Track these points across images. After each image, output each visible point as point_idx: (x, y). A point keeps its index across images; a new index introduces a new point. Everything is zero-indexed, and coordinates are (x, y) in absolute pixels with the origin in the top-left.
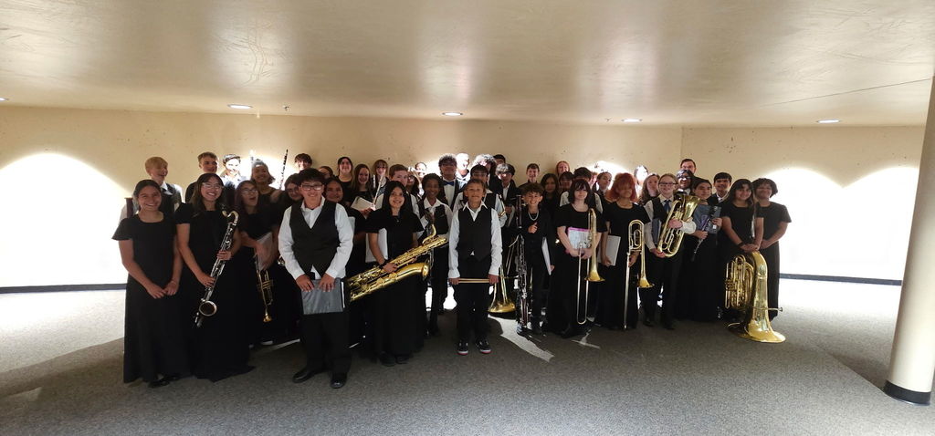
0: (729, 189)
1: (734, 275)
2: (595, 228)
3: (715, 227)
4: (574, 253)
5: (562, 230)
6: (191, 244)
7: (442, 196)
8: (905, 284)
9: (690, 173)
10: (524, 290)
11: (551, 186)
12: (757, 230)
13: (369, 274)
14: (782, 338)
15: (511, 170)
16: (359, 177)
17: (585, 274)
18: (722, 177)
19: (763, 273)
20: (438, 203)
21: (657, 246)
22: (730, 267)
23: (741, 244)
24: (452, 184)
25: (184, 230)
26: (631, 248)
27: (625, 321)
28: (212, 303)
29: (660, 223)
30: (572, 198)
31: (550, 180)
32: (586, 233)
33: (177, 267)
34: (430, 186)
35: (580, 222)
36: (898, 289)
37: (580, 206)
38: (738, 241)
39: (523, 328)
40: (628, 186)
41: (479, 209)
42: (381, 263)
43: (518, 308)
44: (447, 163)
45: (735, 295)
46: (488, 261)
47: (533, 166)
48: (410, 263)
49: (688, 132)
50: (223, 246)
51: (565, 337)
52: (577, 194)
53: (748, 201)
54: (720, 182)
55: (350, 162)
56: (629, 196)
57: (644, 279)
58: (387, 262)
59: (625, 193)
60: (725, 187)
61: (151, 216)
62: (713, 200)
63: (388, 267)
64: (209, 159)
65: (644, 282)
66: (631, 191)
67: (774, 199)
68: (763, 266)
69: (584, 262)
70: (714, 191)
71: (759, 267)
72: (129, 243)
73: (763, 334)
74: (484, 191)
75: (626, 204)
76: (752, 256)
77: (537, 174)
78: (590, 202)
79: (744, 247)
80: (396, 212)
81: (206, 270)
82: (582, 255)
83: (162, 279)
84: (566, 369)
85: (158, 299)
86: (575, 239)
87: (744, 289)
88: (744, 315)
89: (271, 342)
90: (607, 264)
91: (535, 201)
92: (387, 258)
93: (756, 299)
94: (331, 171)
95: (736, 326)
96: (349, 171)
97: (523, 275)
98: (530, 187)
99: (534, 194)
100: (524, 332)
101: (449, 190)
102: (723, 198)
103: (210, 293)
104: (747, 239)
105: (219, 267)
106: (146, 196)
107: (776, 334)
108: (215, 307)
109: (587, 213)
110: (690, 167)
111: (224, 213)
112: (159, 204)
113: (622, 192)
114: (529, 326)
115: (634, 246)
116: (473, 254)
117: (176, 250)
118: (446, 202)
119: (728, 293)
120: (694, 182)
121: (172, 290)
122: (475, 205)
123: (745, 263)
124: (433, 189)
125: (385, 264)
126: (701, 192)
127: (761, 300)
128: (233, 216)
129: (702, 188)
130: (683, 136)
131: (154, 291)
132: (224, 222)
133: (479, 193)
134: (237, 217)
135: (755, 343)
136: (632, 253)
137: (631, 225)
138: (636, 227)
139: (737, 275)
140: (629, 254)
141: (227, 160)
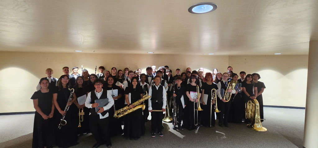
0: (245, 77)
1: (248, 107)
2: (199, 91)
3: (240, 90)
4: (192, 100)
5: (188, 92)
6: (58, 100)
7: (147, 81)
8: (307, 109)
9: (232, 72)
10: (175, 113)
11: (184, 77)
12: (255, 91)
13: (125, 108)
14: (266, 130)
15: (171, 71)
16: (119, 74)
17: (196, 108)
18: (242, 73)
19: (258, 106)
20: (145, 83)
21: (223, 98)
22: (246, 104)
23: (250, 96)
24: (151, 76)
25: (55, 96)
26: (212, 98)
27: (211, 124)
28: (65, 121)
29: (224, 90)
30: (191, 81)
31: (184, 75)
32: (196, 93)
33: (53, 108)
34: (143, 78)
35: (194, 89)
36: (304, 110)
37: (194, 84)
38: (249, 95)
39: (175, 127)
40: (210, 77)
41: (159, 86)
42: (128, 105)
43: (173, 119)
44: (149, 69)
45: (249, 114)
46: (162, 104)
47: (178, 70)
48: (139, 105)
49: (231, 57)
50: (69, 100)
51: (190, 130)
52: (192, 80)
53: (251, 81)
54: (241, 74)
55: (116, 69)
56: (211, 80)
57: (217, 109)
58: (130, 104)
59: (209, 79)
60: (244, 76)
61: (45, 91)
62: (239, 81)
63: (131, 106)
64: (66, 69)
65: (217, 110)
66: (211, 79)
67: (259, 80)
68: (258, 104)
69: (196, 103)
70: (239, 78)
71: (256, 104)
72: (37, 100)
73: (259, 128)
74: (161, 79)
75: (209, 83)
76: (254, 100)
77: (179, 72)
78: (197, 82)
79: (251, 97)
80: (134, 87)
81: (63, 109)
82: (195, 101)
83: (47, 113)
84: (189, 142)
85: (46, 119)
86: (193, 96)
87: (252, 112)
88: (252, 121)
89: (86, 133)
90: (204, 104)
91: (179, 83)
92: (130, 103)
93: (256, 116)
94: (110, 73)
95: (250, 125)
96: (115, 72)
97: (175, 108)
98: (178, 77)
99: (179, 80)
100: (175, 128)
101: (150, 79)
102: (243, 80)
103: (64, 117)
104: (252, 95)
105: (67, 108)
106: (43, 83)
107: (264, 128)
108: (66, 122)
109: (196, 86)
110: (231, 69)
111: (69, 89)
112: (48, 86)
113: (208, 79)
114: (177, 126)
115: (213, 98)
116: (157, 101)
117: (53, 102)
118: (148, 83)
119: (246, 114)
120: (233, 75)
121: (51, 116)
122: (158, 85)
123: (252, 103)
124: (144, 79)
125: (129, 105)
126: (235, 79)
127: (258, 116)
128: (72, 90)
129: (235, 77)
130: (229, 59)
131: (45, 117)
132: (70, 92)
133: (159, 80)
134: (74, 90)
135: (256, 131)
136: (213, 100)
137: (212, 90)
138: (214, 91)
139: (249, 106)
140: (211, 100)
141: (74, 69)
